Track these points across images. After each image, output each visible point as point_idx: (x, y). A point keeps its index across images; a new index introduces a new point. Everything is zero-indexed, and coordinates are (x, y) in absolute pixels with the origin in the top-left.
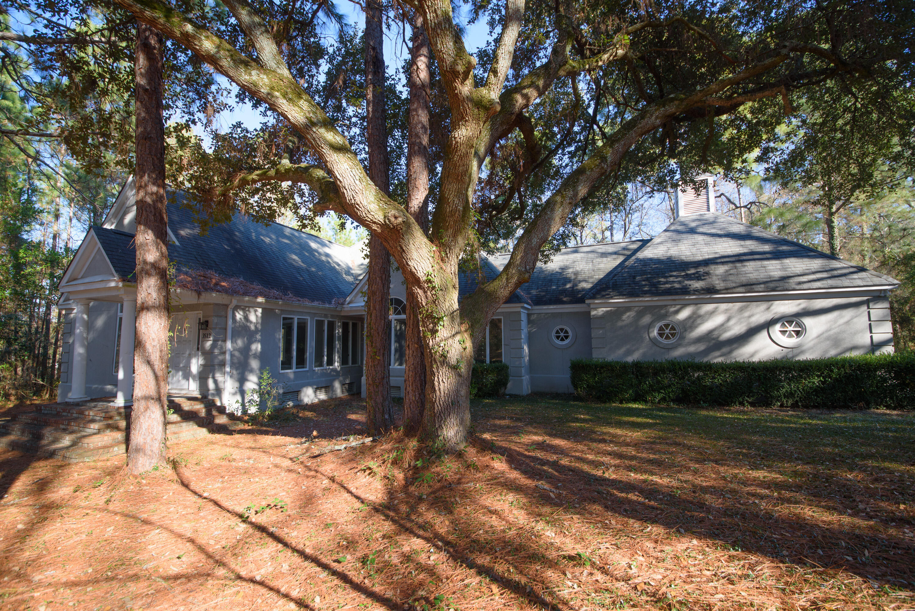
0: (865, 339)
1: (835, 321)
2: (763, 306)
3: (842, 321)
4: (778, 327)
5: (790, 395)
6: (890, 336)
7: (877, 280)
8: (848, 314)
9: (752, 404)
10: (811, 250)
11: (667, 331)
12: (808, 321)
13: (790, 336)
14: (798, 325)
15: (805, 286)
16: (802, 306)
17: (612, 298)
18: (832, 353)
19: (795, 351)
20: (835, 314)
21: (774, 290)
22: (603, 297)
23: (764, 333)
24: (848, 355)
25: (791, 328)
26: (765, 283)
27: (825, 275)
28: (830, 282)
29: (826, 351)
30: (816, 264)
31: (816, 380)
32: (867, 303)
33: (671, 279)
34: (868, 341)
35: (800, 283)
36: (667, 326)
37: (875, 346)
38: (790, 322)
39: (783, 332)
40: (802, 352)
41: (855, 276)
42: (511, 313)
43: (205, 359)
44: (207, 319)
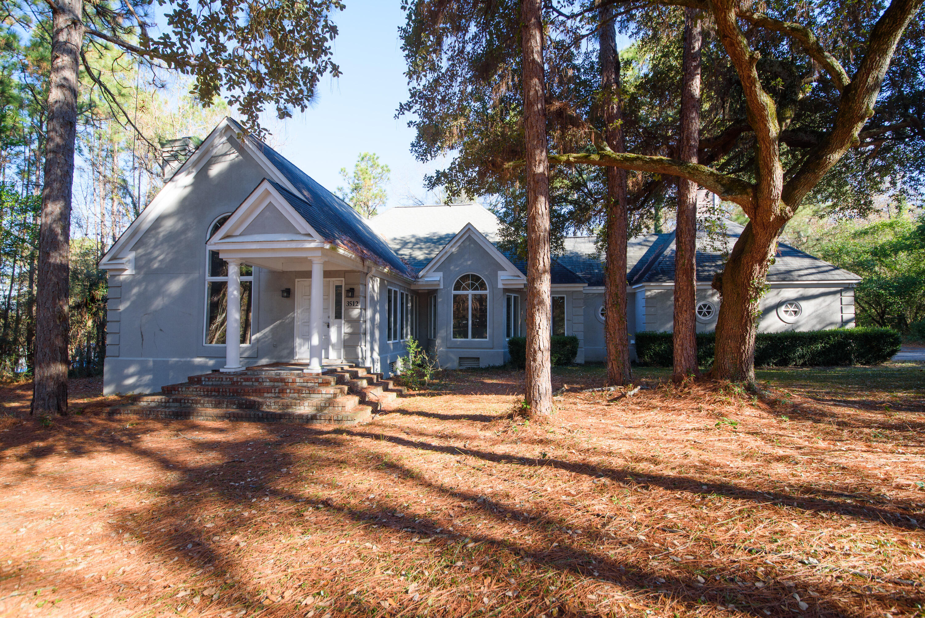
0: (837, 318)
1: (820, 305)
2: (775, 291)
3: (824, 304)
4: (783, 308)
5: (802, 356)
6: (853, 316)
7: (848, 276)
8: (829, 299)
9: (776, 364)
10: (800, 252)
11: (705, 310)
12: (803, 304)
13: (791, 315)
14: (796, 306)
15: (804, 278)
16: (800, 293)
17: (665, 282)
18: (817, 328)
19: (795, 326)
20: (821, 299)
21: (784, 280)
22: (657, 281)
23: (774, 313)
24: (827, 329)
25: (792, 309)
26: (776, 274)
27: (813, 271)
28: (819, 276)
29: (814, 326)
30: (806, 262)
31: (819, 346)
32: (840, 292)
33: (707, 268)
34: (839, 319)
35: (800, 276)
36: (705, 306)
37: (845, 323)
38: (791, 304)
39: (786, 312)
40: (798, 327)
41: (833, 272)
42: (573, 292)
43: (351, 327)
44: (352, 287)
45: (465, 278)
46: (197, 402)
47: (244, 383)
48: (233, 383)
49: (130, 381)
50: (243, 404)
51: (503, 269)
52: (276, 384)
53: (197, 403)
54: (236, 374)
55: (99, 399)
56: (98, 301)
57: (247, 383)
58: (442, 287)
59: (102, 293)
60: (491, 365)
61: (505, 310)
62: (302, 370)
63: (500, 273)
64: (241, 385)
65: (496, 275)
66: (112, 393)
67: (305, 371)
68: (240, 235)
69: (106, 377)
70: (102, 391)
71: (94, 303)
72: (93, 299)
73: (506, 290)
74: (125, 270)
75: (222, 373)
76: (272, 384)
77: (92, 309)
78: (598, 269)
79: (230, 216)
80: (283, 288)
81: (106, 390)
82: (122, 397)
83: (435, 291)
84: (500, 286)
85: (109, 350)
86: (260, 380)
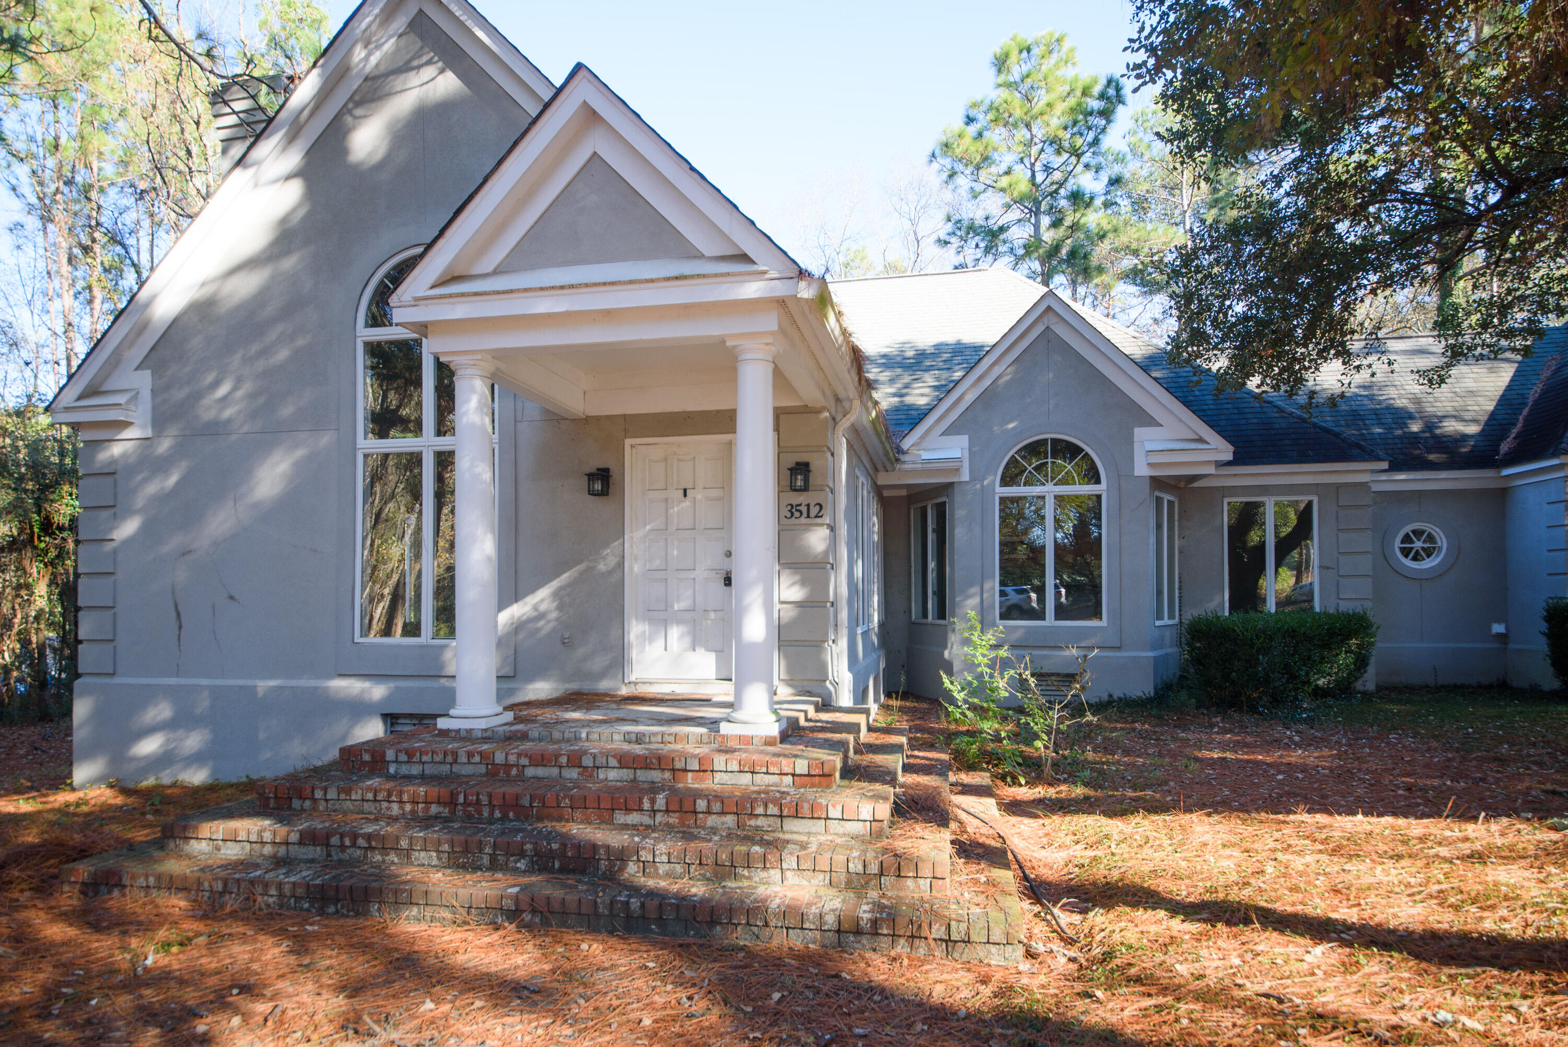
42: (1338, 487)
43: (803, 583)
44: (803, 458)
45: (1034, 449)
46: (385, 844)
47: (530, 772)
48: (494, 772)
49: (149, 746)
50: (551, 854)
51: (1151, 422)
52: (642, 775)
53: (385, 850)
54: (488, 736)
55: (62, 798)
56: (61, 529)
57: (541, 772)
58: (965, 476)
59: (69, 511)
60: (1117, 694)
61: (1152, 540)
62: (713, 724)
63: (1140, 433)
64: (521, 777)
65: (1129, 441)
66: (94, 782)
67: (725, 728)
68: (496, 272)
69: (80, 734)
70: (70, 775)
71: (51, 534)
72: (47, 527)
73: (1157, 483)
74: (126, 425)
75: (445, 733)
76: (626, 774)
77: (46, 551)
78: (1380, 424)
79: (422, 256)
80: (592, 467)
81: (82, 773)
82: (126, 791)
83: (947, 488)
84: (1142, 469)
85: (87, 656)
86: (587, 761)
